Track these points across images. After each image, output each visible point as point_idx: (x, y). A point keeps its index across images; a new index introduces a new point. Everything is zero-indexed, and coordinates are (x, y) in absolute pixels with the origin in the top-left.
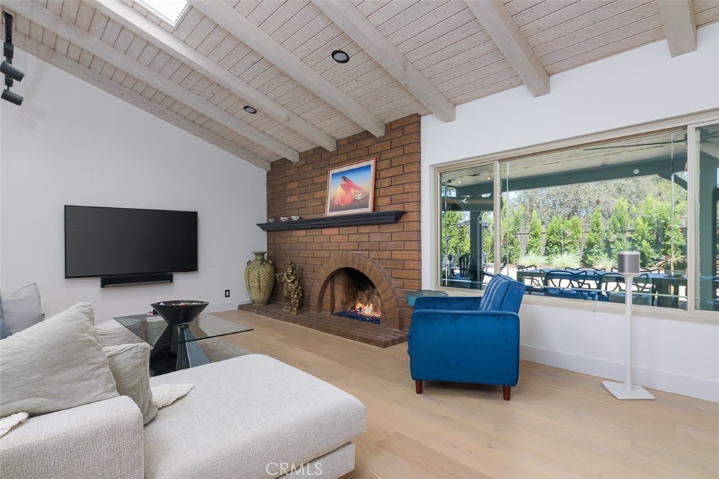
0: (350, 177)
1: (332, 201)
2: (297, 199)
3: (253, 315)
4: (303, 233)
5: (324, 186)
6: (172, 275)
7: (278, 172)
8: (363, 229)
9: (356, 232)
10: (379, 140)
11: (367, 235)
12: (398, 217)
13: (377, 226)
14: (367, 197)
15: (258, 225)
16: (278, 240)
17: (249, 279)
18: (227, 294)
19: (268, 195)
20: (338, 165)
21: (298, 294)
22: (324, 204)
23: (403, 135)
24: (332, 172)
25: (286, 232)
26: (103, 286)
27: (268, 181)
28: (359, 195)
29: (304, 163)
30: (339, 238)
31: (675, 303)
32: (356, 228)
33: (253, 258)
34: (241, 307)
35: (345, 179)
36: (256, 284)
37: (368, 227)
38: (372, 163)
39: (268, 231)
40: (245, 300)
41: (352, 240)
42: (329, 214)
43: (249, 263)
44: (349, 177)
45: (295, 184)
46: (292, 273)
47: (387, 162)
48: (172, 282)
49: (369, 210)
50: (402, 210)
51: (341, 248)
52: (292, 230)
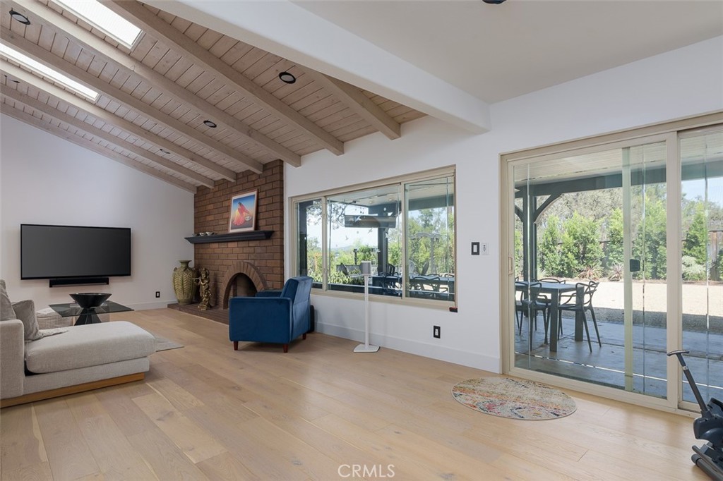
0: (244, 203)
1: (233, 221)
2: (213, 218)
3: (176, 311)
4: (216, 245)
5: (228, 210)
6: (108, 279)
7: (201, 195)
8: (252, 244)
10: (259, 176)
12: (269, 235)
14: (252, 219)
15: (186, 238)
16: (201, 251)
17: (174, 283)
18: (158, 295)
19: (195, 213)
20: (237, 193)
21: (208, 294)
22: (228, 223)
23: (273, 174)
24: (234, 198)
25: (206, 245)
26: (51, 286)
27: (195, 203)
29: (217, 189)
30: (238, 250)
31: (392, 293)
33: (179, 265)
34: (170, 306)
35: (240, 204)
36: (180, 287)
37: (255, 242)
38: (255, 193)
39: (195, 244)
40: (174, 301)
41: (245, 252)
42: (231, 231)
43: (176, 269)
44: (242, 203)
45: (211, 207)
46: (206, 278)
47: (265, 193)
48: (108, 284)
49: (252, 229)
50: (271, 230)
51: (239, 258)
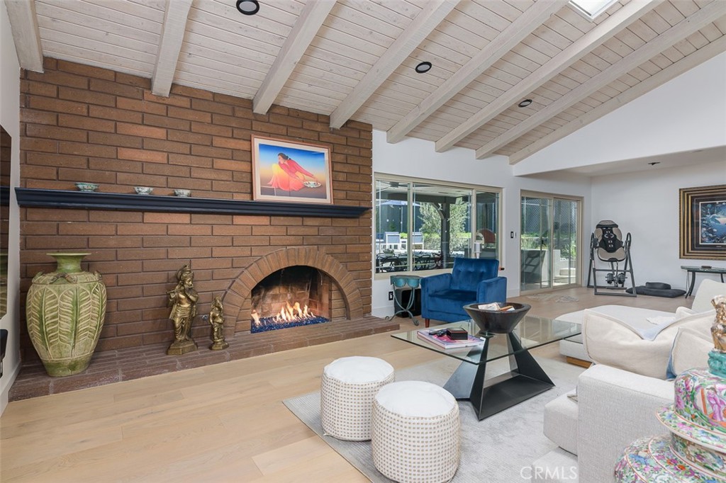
0: (294, 157)
1: (264, 182)
8: (311, 222)
9: (301, 224)
11: (316, 228)
13: (330, 219)
14: (323, 187)
24: (258, 142)
28: (312, 183)
30: (270, 230)
32: (301, 219)
35: (285, 157)
38: (326, 151)
41: (293, 233)
42: (259, 197)
44: (291, 157)
47: (342, 157)
49: (327, 201)
52: (143, 211)
